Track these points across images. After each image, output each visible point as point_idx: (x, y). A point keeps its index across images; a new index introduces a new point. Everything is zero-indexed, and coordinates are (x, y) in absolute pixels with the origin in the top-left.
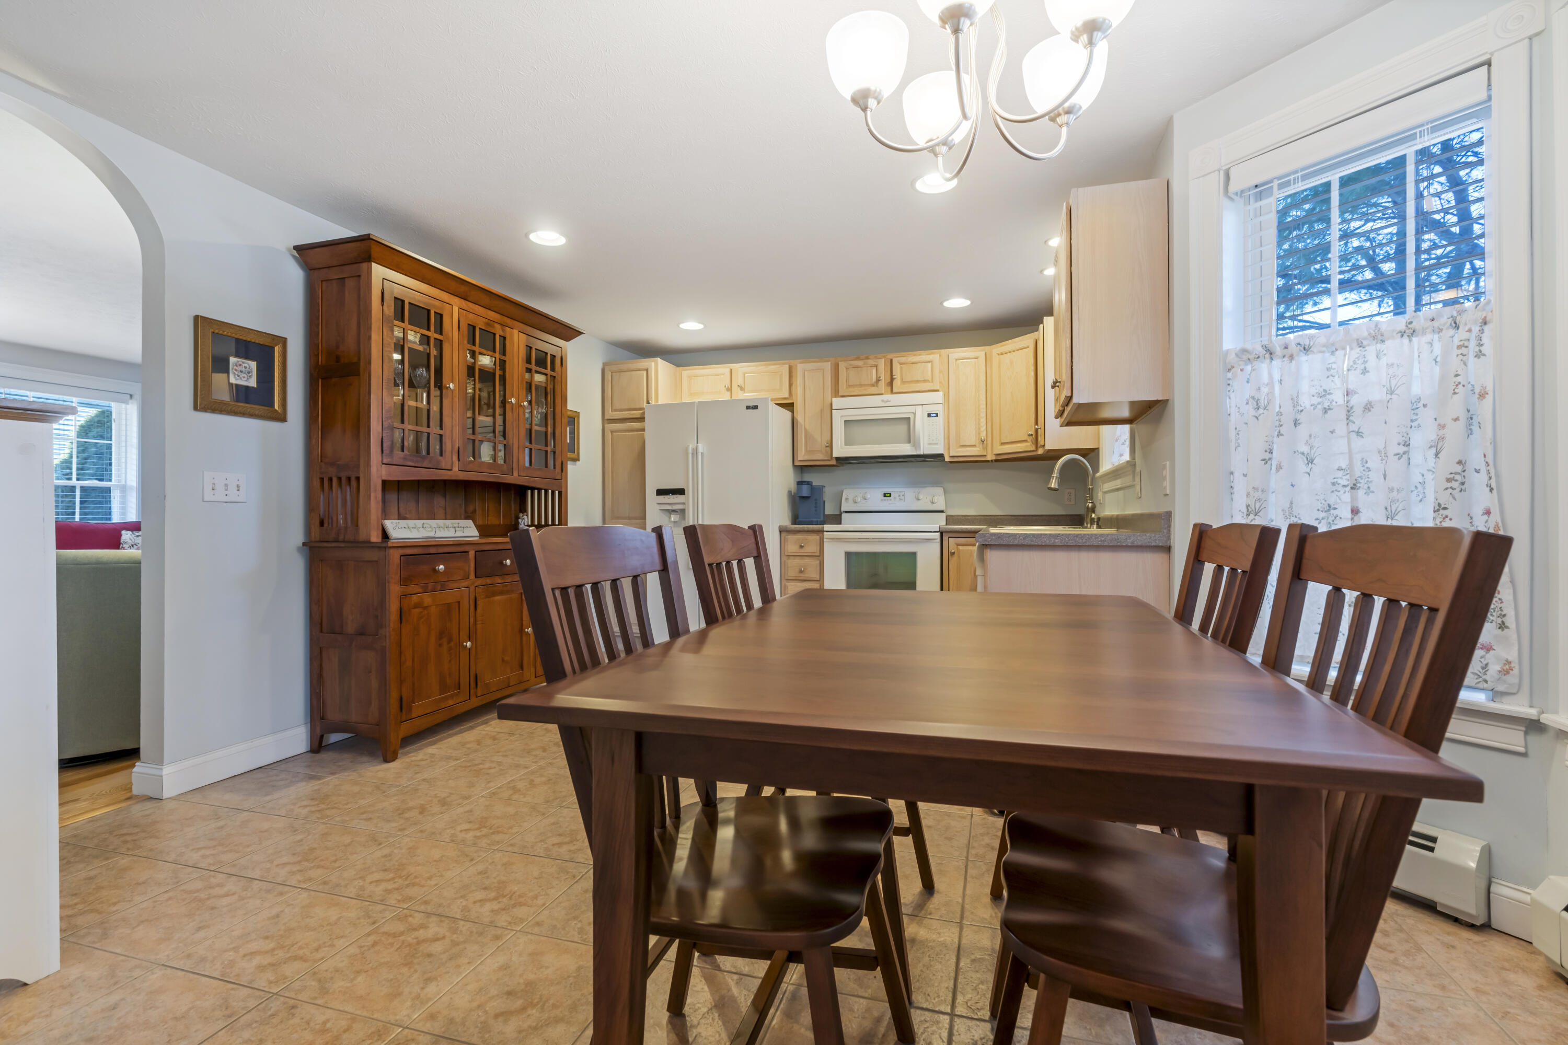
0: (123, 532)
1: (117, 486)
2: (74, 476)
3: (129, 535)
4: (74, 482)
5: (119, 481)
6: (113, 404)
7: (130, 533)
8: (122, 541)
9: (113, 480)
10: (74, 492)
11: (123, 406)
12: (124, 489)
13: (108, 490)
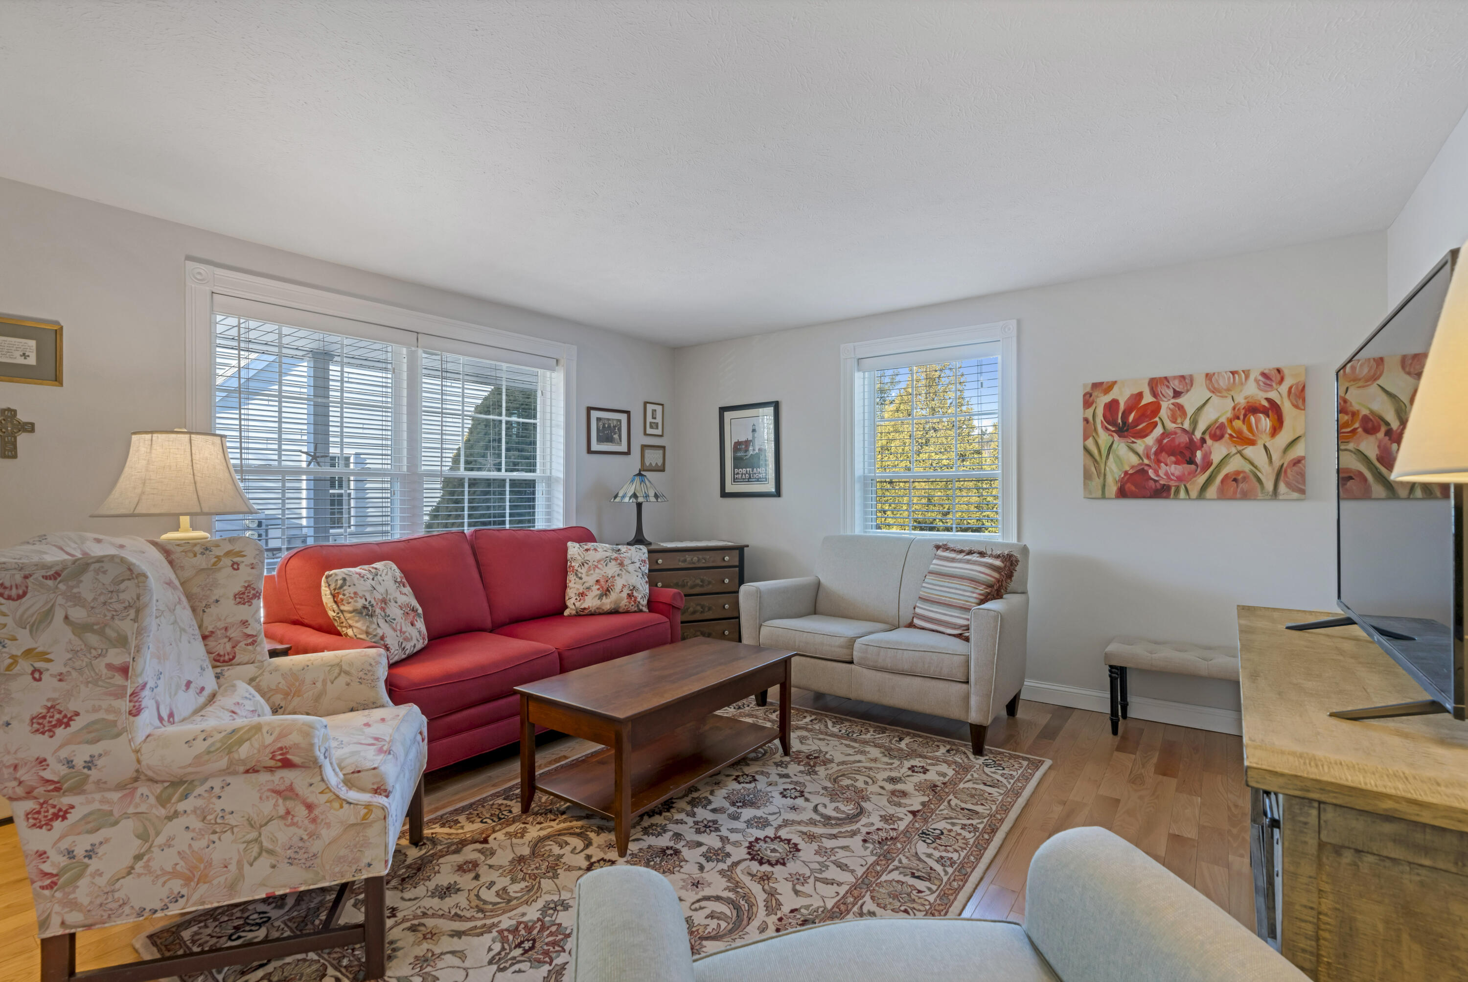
0: (570, 544)
1: (543, 478)
2: (503, 470)
3: (576, 549)
4: (503, 474)
5: (544, 471)
6: (539, 370)
7: (577, 545)
8: (569, 557)
9: (538, 471)
10: (504, 486)
11: (548, 373)
12: (549, 480)
13: (531, 484)
